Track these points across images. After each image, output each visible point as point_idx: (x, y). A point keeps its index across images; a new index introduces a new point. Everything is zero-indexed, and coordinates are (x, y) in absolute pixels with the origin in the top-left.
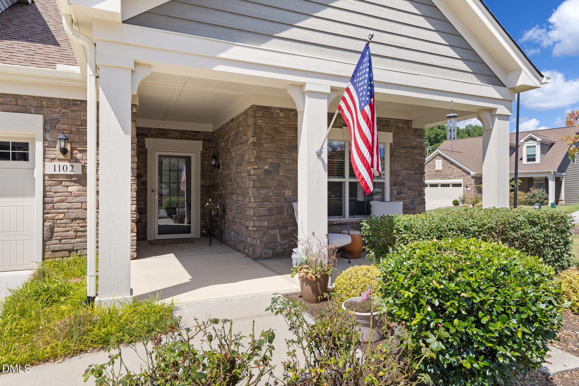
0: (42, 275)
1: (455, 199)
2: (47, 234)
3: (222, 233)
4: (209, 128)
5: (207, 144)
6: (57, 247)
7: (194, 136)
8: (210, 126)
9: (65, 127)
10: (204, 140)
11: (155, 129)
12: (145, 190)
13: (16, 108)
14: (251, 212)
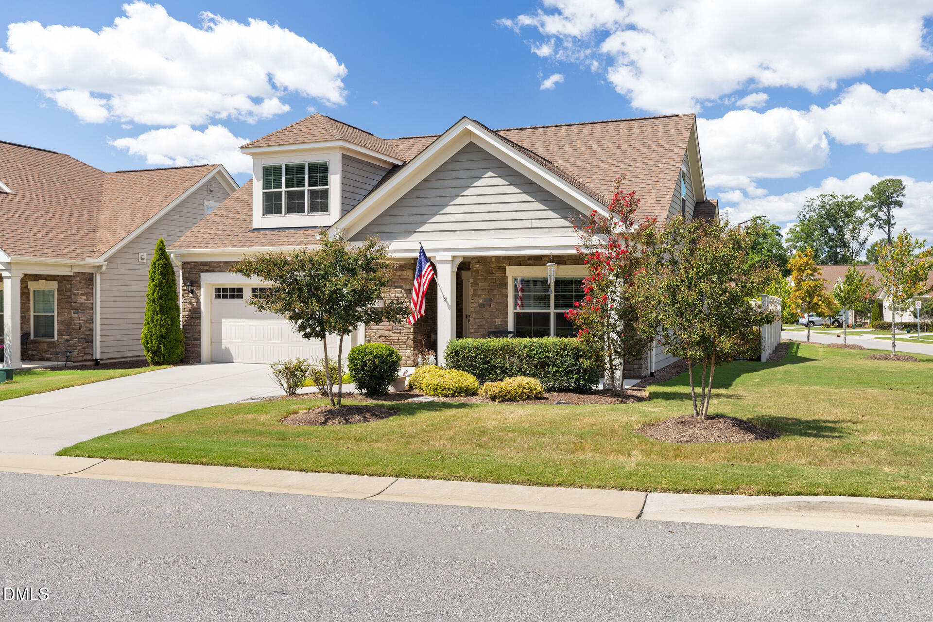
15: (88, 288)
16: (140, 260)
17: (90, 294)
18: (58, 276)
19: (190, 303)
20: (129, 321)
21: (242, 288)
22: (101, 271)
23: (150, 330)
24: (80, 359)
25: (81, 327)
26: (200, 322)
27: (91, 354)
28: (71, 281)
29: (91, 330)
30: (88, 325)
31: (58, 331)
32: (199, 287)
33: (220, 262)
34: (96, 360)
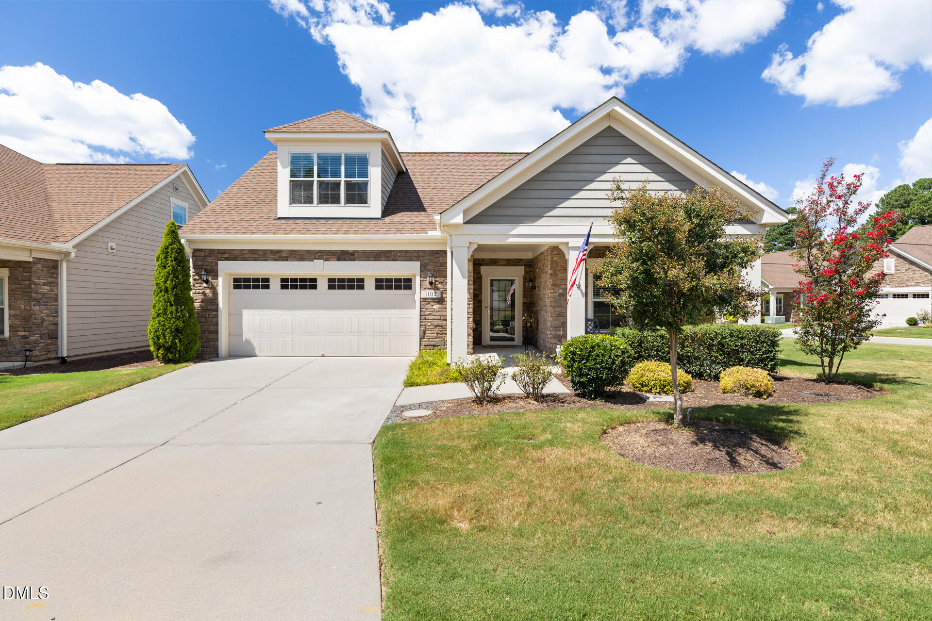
0: (421, 356)
1: (911, 316)
2: (422, 334)
3: (536, 341)
4: (529, 256)
5: (528, 269)
6: (427, 343)
7: (517, 262)
8: (531, 253)
9: (431, 268)
10: (525, 265)
11: (488, 259)
12: (481, 306)
13: (406, 258)
14: (549, 324)
15: (51, 277)
16: (110, 250)
17: (54, 283)
18: (10, 261)
19: (204, 294)
20: (98, 314)
21: (269, 279)
22: (69, 258)
23: (162, 323)
24: (43, 357)
25: (43, 320)
26: (218, 314)
27: (56, 351)
28: (31, 268)
29: (56, 324)
30: (52, 319)
31: (10, 326)
32: (216, 276)
33: (244, 250)
34: (63, 358)
